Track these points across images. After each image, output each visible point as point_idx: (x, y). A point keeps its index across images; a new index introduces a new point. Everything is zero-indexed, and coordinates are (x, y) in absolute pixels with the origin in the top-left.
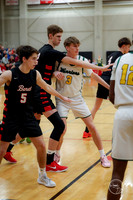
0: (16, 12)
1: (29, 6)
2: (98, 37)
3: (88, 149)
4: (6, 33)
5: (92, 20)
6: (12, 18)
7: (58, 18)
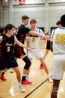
0: (7, 9)
1: (14, 5)
2: (47, 20)
3: (42, 74)
4: (3, 19)
5: (44, 12)
6: (6, 11)
7: (28, 11)
